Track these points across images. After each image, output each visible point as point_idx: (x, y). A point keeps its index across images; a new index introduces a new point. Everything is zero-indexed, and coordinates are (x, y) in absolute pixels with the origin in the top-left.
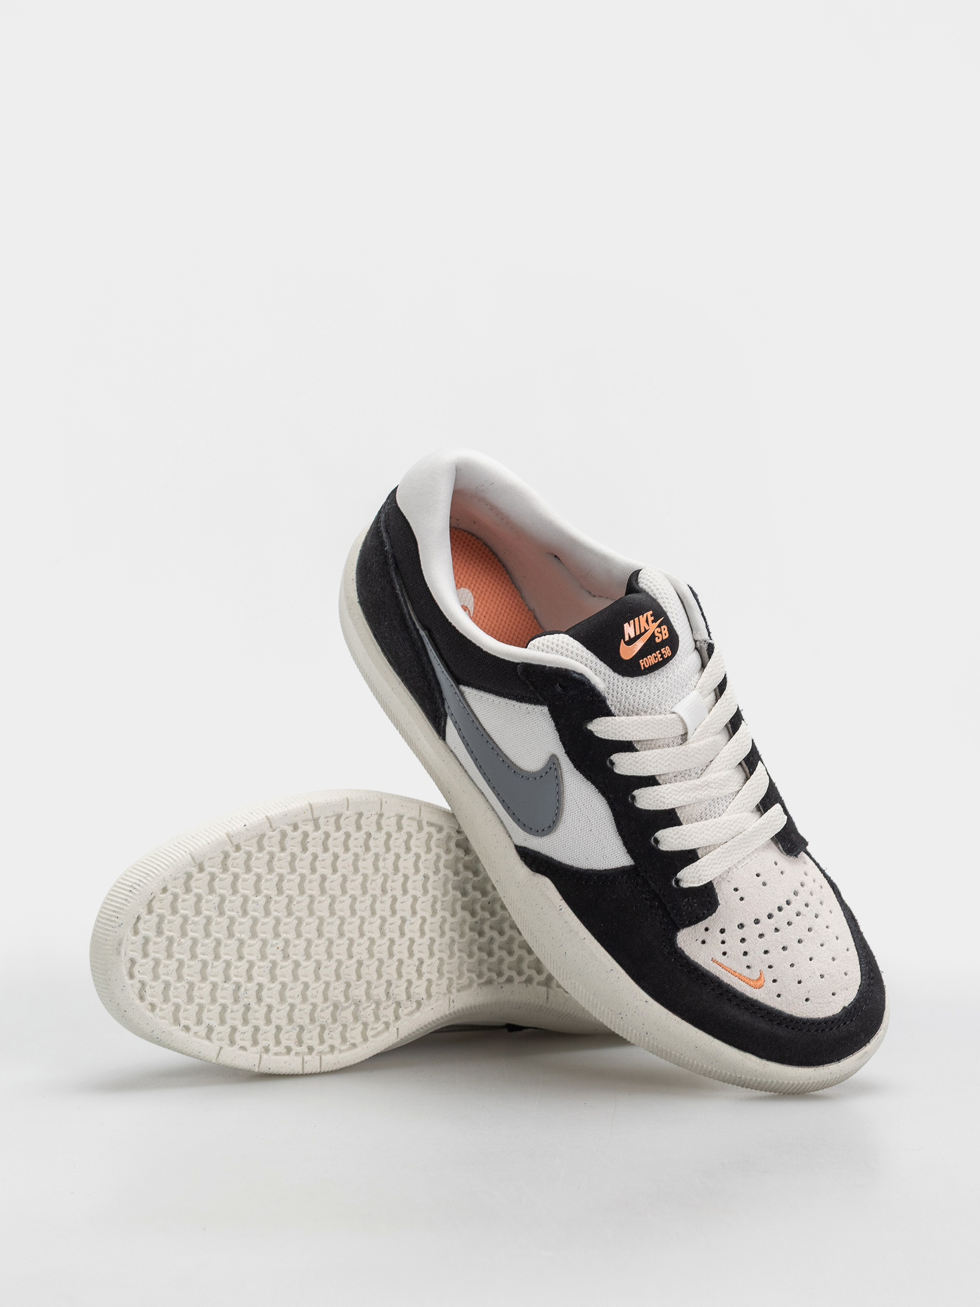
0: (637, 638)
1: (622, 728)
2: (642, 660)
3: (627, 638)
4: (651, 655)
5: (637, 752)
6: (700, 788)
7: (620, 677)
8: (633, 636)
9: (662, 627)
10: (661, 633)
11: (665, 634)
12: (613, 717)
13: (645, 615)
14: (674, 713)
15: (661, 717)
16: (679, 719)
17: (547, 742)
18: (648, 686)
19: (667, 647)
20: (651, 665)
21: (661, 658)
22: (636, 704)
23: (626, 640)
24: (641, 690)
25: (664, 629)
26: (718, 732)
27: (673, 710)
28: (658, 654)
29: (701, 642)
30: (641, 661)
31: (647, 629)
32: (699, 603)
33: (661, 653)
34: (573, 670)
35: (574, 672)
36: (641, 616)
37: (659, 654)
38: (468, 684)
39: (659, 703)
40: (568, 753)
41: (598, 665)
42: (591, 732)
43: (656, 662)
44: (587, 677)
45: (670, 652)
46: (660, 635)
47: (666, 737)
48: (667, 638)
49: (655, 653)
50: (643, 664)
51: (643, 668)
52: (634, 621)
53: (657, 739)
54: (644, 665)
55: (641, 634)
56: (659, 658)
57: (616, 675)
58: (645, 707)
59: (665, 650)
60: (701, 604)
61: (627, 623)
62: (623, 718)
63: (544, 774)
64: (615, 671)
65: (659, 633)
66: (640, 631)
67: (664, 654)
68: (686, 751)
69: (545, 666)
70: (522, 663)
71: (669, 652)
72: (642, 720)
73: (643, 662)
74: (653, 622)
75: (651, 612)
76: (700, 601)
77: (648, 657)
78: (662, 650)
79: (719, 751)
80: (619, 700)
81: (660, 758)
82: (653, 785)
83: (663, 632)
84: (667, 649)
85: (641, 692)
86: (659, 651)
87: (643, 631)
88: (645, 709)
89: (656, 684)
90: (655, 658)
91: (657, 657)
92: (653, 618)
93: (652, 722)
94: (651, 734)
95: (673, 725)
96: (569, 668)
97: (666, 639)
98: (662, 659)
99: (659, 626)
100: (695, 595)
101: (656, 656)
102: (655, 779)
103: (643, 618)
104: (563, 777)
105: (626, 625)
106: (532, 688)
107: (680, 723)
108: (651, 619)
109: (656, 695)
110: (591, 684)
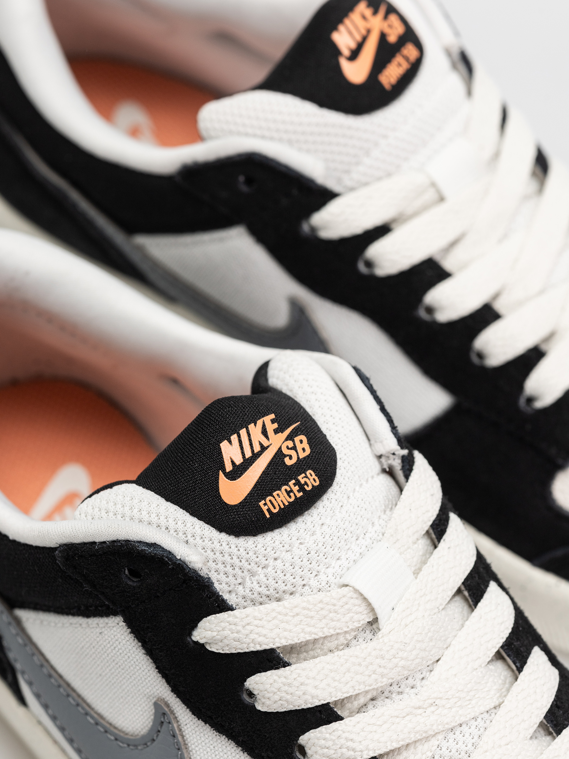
0: (248, 463)
1: (249, 628)
2: (263, 502)
3: (229, 467)
4: (280, 490)
5: (287, 668)
6: (420, 711)
7: (232, 539)
8: (239, 460)
9: (297, 439)
10: (294, 448)
11: (304, 450)
12: (230, 612)
13: (260, 423)
14: (347, 585)
15: (321, 595)
16: (355, 596)
17: (143, 679)
18: (287, 546)
19: (309, 472)
20: (282, 507)
21: (299, 491)
22: (271, 582)
23: (228, 470)
24: (276, 555)
25: (301, 442)
26: (441, 608)
27: (345, 581)
28: (292, 486)
29: (388, 457)
30: (261, 503)
31: (265, 445)
32: (373, 392)
33: (298, 483)
34: (139, 540)
35: (140, 542)
36: (251, 426)
37: (295, 485)
38: (24, 606)
39: (314, 573)
40: (176, 690)
41: (189, 525)
42: (201, 647)
43: (292, 500)
44: (165, 547)
45: (316, 478)
46: (293, 453)
47: (338, 631)
48: (308, 456)
49: (287, 485)
50: (266, 507)
51: (268, 516)
52: (239, 436)
53: (325, 638)
54: (269, 510)
55: (255, 456)
56: (297, 493)
57: (224, 536)
58: (288, 585)
59: (306, 477)
60: (379, 393)
61: (226, 441)
62: (250, 610)
63: (155, 735)
64: (221, 529)
65: (291, 449)
66: (253, 451)
67: (306, 483)
68: (381, 650)
69: (94, 543)
70: (61, 546)
71: (314, 480)
72: (285, 608)
73: (265, 504)
74: (276, 431)
75: (273, 416)
76: (375, 387)
77: (275, 494)
78: (300, 478)
79: (449, 640)
80: (239, 580)
81: (331, 671)
82: (329, 722)
83: (299, 447)
84: (309, 475)
85: (275, 559)
86: (293, 481)
87: (257, 449)
88: (289, 588)
89: (302, 541)
90: (288, 493)
91: (291, 491)
92: (276, 425)
93: (304, 608)
94: (308, 629)
95: (346, 607)
96: (131, 538)
97: (304, 458)
98: (301, 494)
99: (290, 437)
100: (365, 380)
101: (289, 489)
102: (331, 709)
103: (255, 430)
104: (184, 733)
105: (224, 445)
106: (87, 587)
107: (359, 602)
108: (271, 427)
109: (305, 560)
110: (177, 560)
